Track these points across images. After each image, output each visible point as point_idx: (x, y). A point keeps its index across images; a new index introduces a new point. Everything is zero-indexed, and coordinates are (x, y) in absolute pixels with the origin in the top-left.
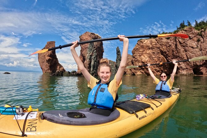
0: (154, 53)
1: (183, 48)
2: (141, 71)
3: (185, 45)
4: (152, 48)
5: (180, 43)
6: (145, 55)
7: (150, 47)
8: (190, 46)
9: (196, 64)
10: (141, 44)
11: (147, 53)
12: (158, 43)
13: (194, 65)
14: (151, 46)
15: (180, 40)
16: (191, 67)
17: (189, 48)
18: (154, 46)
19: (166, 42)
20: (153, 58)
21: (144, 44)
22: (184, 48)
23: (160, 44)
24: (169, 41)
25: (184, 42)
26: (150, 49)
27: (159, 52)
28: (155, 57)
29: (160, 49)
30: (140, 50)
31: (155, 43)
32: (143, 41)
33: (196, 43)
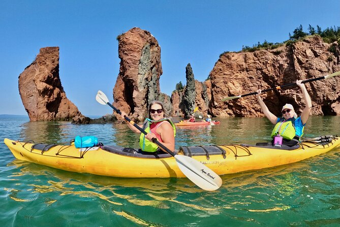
0: (250, 78)
1: (305, 72)
2: (227, 112)
3: (309, 65)
4: (247, 68)
5: (300, 62)
6: (235, 82)
7: (244, 67)
8: (317, 69)
9: (328, 98)
10: (228, 61)
11: (238, 77)
12: (259, 60)
13: (324, 99)
14: (245, 65)
15: (300, 57)
16: (320, 104)
17: (316, 71)
18: (251, 65)
19: (274, 60)
20: (249, 87)
21: (233, 61)
22: (307, 71)
23: (263, 63)
24: (279, 58)
25: (307, 61)
26: (243, 70)
27: (261, 76)
28: (254, 85)
29: (262, 72)
30: (225, 73)
31: (253, 61)
32: (231, 56)
33: (327, 63)
